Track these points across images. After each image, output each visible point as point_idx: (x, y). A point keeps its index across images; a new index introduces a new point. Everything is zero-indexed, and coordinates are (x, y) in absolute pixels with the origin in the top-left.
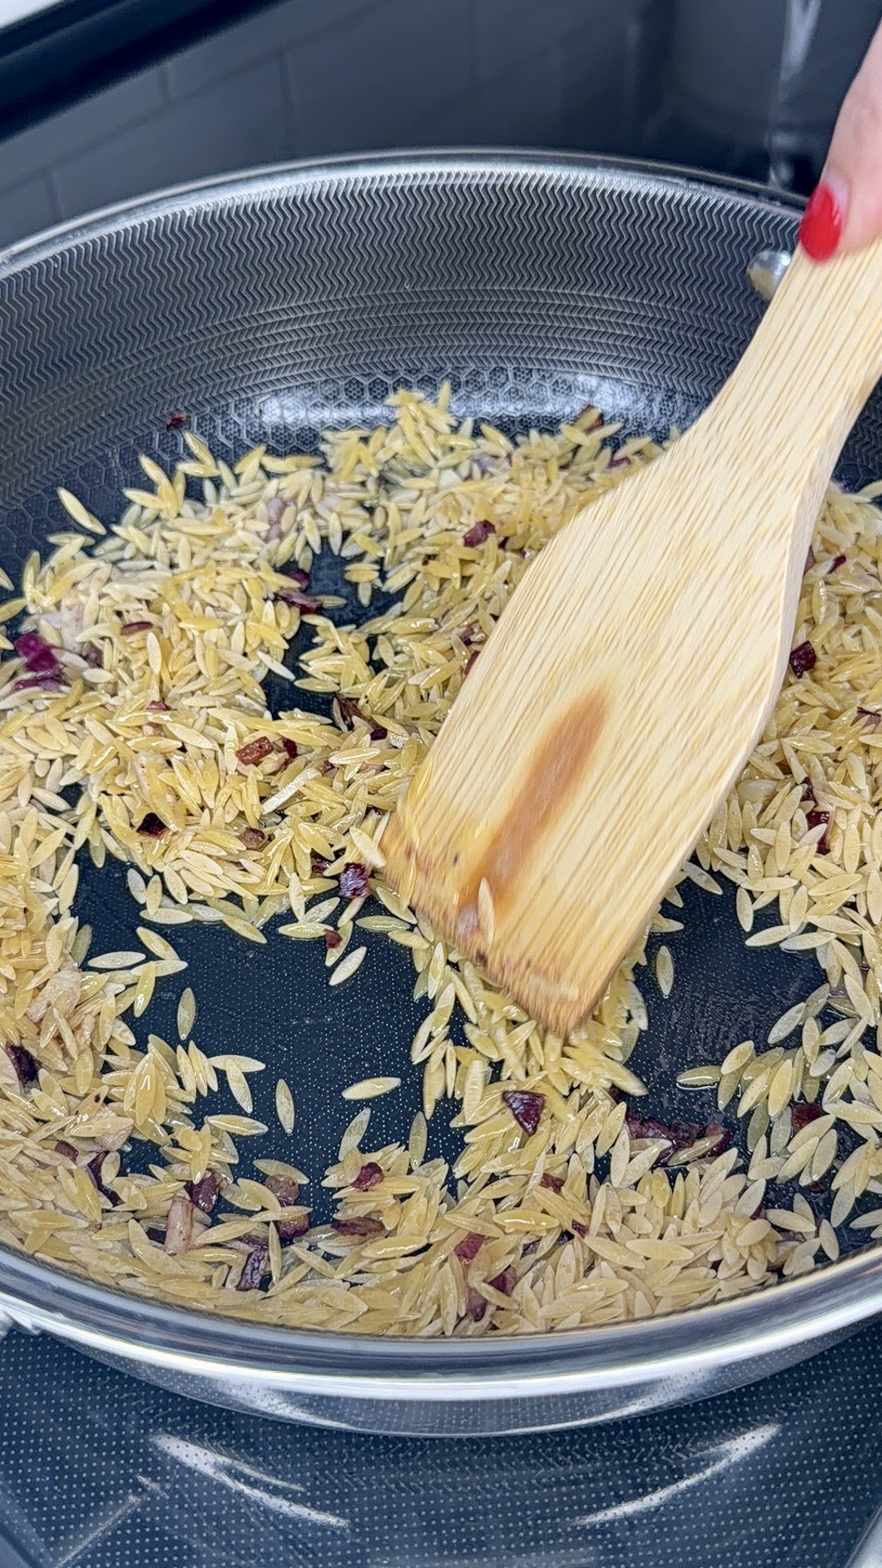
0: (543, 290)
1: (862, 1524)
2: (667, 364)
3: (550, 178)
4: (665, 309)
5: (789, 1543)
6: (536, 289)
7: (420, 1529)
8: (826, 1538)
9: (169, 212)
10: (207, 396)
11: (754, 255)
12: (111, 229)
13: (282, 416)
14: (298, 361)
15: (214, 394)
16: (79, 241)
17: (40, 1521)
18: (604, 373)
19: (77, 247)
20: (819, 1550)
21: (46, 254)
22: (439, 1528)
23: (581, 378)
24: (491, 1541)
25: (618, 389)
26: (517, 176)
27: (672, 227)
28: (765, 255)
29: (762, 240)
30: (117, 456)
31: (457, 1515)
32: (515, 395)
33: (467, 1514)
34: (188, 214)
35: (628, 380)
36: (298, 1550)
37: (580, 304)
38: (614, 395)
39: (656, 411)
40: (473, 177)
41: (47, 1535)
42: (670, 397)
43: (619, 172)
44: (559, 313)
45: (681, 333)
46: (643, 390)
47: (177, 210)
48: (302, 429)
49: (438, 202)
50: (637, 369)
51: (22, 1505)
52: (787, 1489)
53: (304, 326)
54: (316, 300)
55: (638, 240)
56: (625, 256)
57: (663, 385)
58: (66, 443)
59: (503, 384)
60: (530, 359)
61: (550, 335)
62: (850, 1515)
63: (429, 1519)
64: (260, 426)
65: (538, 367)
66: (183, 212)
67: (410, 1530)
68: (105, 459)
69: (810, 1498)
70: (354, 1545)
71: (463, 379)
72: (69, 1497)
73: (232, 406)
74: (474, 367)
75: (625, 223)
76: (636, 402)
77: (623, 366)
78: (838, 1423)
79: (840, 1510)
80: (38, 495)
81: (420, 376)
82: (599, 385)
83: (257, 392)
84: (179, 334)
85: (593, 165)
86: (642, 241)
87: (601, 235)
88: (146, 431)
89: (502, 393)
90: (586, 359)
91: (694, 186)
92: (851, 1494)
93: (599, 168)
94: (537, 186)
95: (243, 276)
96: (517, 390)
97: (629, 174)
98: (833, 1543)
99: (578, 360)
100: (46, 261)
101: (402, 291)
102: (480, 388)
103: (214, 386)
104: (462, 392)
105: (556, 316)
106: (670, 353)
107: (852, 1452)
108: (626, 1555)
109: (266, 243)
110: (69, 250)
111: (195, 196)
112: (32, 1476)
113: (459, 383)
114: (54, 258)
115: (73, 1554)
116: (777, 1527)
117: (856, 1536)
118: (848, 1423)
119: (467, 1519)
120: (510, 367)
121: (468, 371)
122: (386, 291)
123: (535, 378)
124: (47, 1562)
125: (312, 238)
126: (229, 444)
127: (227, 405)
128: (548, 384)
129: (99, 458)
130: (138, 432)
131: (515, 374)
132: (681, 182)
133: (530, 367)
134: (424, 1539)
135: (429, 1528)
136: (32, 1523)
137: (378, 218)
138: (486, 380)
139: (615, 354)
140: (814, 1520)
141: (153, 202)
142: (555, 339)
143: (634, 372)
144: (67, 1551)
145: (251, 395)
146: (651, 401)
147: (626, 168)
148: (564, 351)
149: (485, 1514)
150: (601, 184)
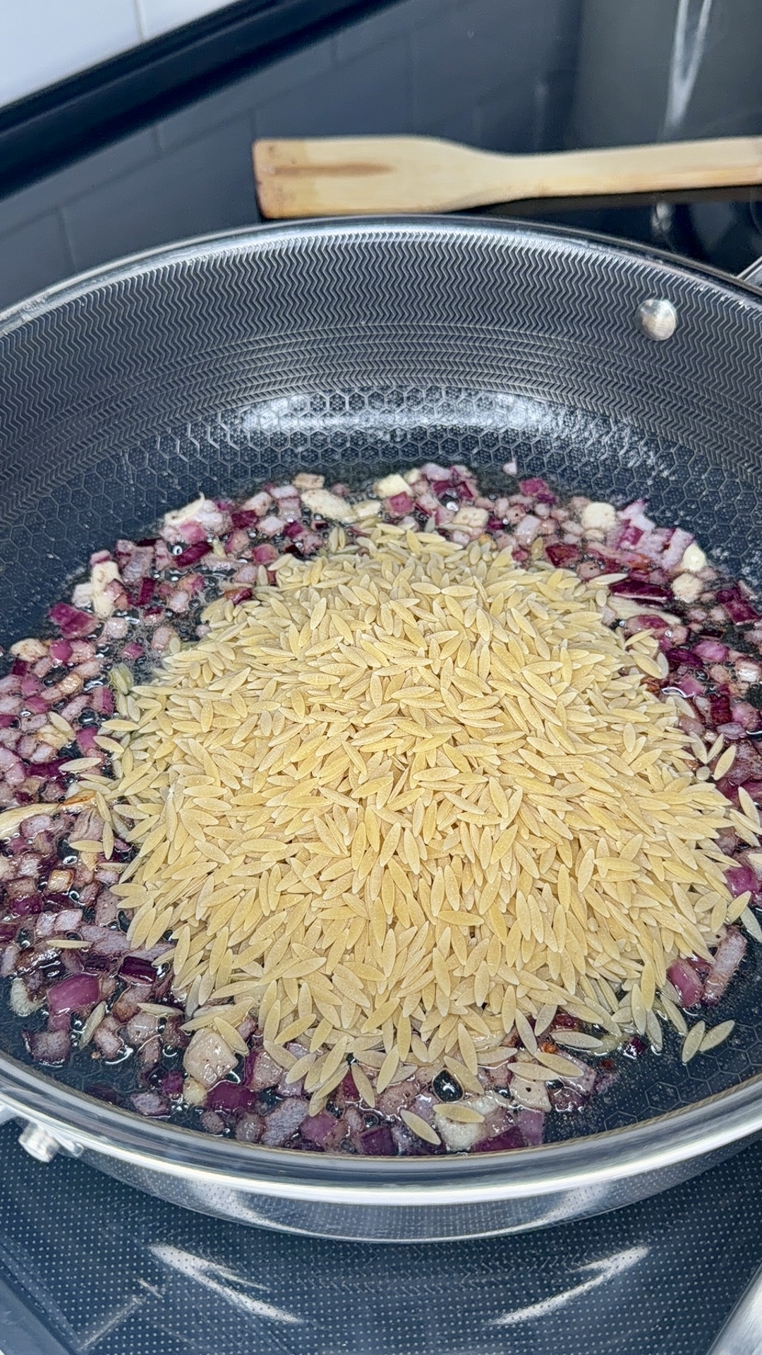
0: (471, 326)
1: (722, 1318)
2: (570, 386)
3: (479, 238)
4: (569, 343)
5: (664, 1332)
6: (465, 325)
7: (372, 1319)
8: (694, 1329)
9: (173, 262)
10: (200, 407)
11: (641, 302)
12: (127, 276)
13: (259, 423)
14: (273, 380)
15: (205, 406)
16: (101, 285)
17: (69, 1311)
18: (518, 392)
19: (100, 290)
20: (688, 1339)
21: (75, 295)
22: (387, 1318)
23: (500, 396)
24: (429, 1329)
25: (530, 405)
26: (452, 236)
27: (576, 279)
28: (650, 302)
29: (647, 291)
30: (127, 456)
31: (401, 1309)
32: (448, 409)
33: (408, 1308)
34: (188, 264)
35: (538, 398)
36: (275, 1335)
37: (501, 338)
38: (527, 409)
39: (561, 423)
40: (417, 237)
41: (75, 1322)
42: (572, 413)
43: (534, 234)
44: (483, 345)
45: (582, 362)
46: (550, 406)
47: (180, 260)
48: (275, 434)
49: (388, 256)
50: (546, 389)
51: (56, 1298)
52: (663, 1291)
53: (278, 352)
54: (289, 332)
55: (548, 288)
56: (544, 302)
57: (567, 403)
58: (86, 444)
59: (437, 400)
60: (460, 380)
61: (475, 362)
62: (713, 1310)
63: (378, 1311)
64: (242, 431)
65: (466, 386)
66: (184, 263)
67: (364, 1320)
68: (117, 458)
69: (681, 1298)
70: (319, 1332)
71: (405, 395)
72: (93, 1292)
73: (220, 415)
74: (413, 385)
75: (538, 274)
76: (544, 415)
77: (534, 387)
78: (703, 1238)
79: (705, 1306)
80: (63, 486)
81: (371, 392)
82: (515, 402)
83: (240, 404)
84: (179, 359)
85: (513, 228)
86: (551, 289)
87: (519, 284)
88: (151, 435)
89: (436, 407)
90: (505, 381)
91: (593, 246)
92: (714, 1294)
93: (518, 231)
94: (468, 244)
95: (231, 313)
96: (449, 405)
97: (542, 236)
98: (699, 1333)
99: (498, 381)
100: (75, 301)
101: (357, 325)
102: (419, 403)
103: (205, 400)
104: (404, 406)
105: (481, 347)
106: (573, 378)
107: (714, 1261)
108: (535, 1340)
109: (250, 287)
110: (94, 293)
111: (194, 250)
112: (63, 1275)
113: (402, 399)
114: (81, 298)
115: (96, 1336)
116: (655, 1320)
117: (717, 1327)
118: (711, 1238)
119: (409, 1312)
120: (443, 386)
121: (409, 389)
122: (345, 326)
123: (463, 396)
124: (76, 1342)
125: (286, 283)
126: (217, 446)
127: (216, 415)
128: (474, 400)
129: (112, 457)
130: (144, 436)
131: (447, 392)
132: (584, 243)
133: (460, 386)
134: (375, 1327)
135: (379, 1319)
136: (64, 1313)
137: (340, 269)
138: (424, 396)
139: (528, 377)
140: (683, 1314)
141: (161, 254)
142: (480, 365)
143: (544, 392)
144: (91, 1334)
145: (234, 406)
146: (557, 415)
147: (540, 231)
148: (487, 374)
149: (424, 1307)
150: (519, 243)
